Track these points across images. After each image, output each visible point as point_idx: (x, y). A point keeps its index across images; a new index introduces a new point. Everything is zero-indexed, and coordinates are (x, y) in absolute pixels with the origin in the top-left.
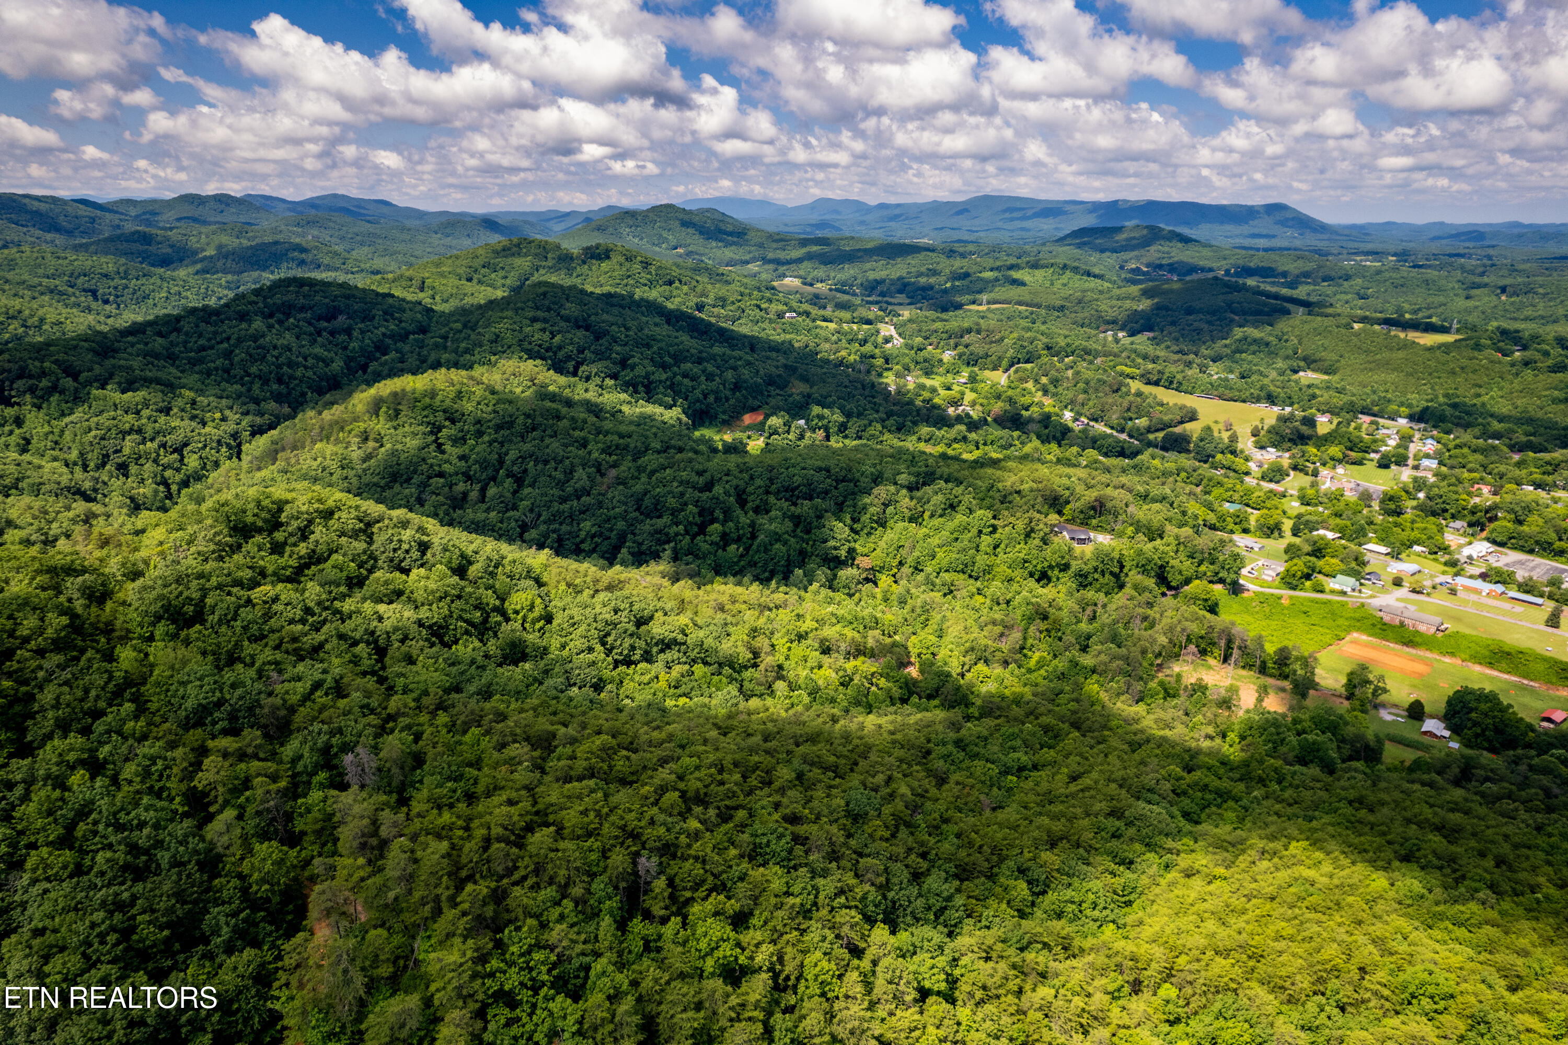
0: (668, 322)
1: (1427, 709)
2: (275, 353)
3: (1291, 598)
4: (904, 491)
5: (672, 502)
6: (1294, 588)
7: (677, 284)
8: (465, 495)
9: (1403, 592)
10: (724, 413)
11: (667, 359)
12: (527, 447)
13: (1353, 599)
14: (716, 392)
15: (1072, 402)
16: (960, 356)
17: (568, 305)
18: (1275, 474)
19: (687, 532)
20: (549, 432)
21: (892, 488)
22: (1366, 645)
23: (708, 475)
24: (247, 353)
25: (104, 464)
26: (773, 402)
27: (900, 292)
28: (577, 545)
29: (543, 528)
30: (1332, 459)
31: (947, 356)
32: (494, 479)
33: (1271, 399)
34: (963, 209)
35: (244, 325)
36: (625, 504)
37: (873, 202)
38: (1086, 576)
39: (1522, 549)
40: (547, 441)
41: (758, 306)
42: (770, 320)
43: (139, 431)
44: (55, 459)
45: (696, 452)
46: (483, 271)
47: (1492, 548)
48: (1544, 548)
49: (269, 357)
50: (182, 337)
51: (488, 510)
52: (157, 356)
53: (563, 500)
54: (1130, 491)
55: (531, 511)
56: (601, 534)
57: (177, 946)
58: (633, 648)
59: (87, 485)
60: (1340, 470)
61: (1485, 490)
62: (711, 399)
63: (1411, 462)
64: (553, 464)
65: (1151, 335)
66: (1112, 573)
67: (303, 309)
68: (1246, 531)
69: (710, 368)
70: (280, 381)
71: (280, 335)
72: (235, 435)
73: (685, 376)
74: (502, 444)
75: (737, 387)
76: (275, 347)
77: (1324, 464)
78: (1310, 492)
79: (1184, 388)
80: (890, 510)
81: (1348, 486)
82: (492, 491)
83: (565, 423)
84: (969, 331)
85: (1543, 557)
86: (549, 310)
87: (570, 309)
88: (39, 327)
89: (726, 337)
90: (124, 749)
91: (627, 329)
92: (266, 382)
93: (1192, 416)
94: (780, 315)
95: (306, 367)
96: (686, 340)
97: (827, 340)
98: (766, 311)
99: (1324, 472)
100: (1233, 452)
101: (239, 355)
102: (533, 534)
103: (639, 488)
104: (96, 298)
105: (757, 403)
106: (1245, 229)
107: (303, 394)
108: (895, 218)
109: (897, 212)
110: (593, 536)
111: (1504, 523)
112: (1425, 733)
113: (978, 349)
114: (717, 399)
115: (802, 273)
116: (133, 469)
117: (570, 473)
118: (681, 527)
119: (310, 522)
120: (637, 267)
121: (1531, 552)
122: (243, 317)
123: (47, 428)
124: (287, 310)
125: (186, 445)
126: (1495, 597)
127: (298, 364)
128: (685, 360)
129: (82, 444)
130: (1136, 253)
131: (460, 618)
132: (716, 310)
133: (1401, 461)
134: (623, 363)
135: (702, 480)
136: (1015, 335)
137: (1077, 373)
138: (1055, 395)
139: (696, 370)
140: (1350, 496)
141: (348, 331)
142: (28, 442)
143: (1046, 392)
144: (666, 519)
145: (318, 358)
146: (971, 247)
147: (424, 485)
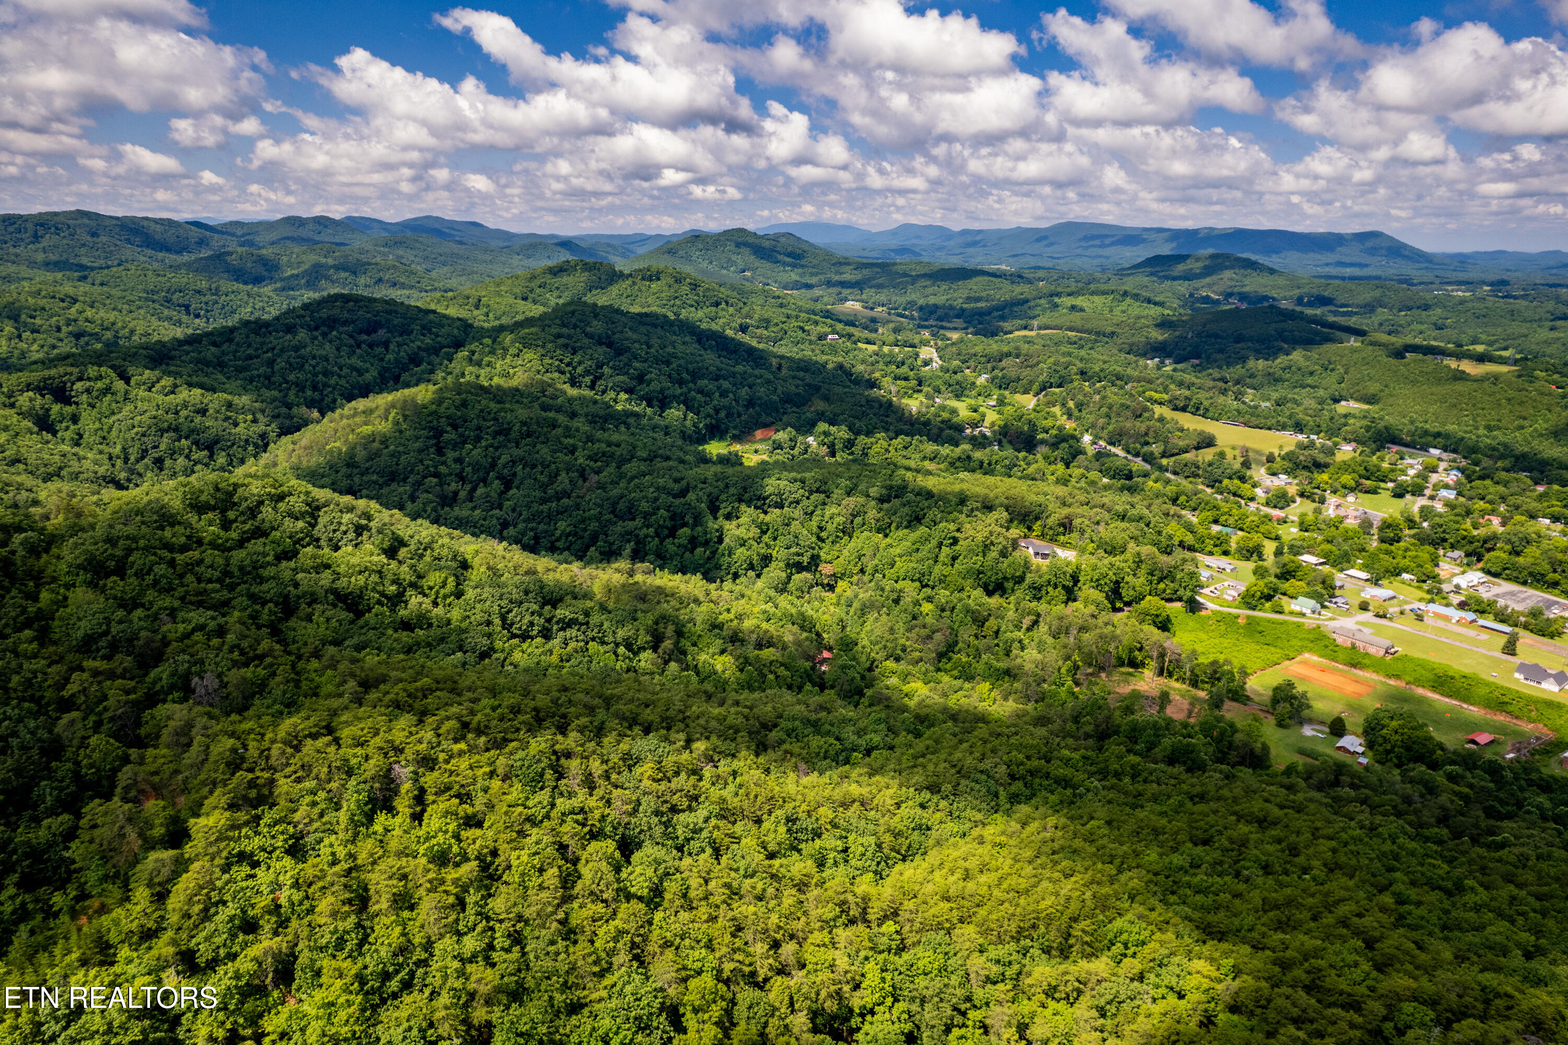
0: (699, 342)
1: (1348, 726)
2: (313, 362)
3: (1248, 617)
4: (873, 503)
5: (645, 506)
6: (1253, 608)
7: (723, 305)
8: (456, 493)
9: (1368, 616)
10: (735, 428)
11: (685, 375)
12: (517, 452)
13: (1309, 622)
14: (728, 408)
15: (1093, 426)
16: (993, 379)
17: (595, 323)
18: (1281, 500)
19: (657, 535)
20: (542, 439)
21: (861, 500)
22: (1314, 666)
23: (684, 483)
24: (288, 362)
25: (143, 458)
26: (785, 418)
27: (958, 316)
28: (552, 543)
29: (521, 526)
30: (1344, 487)
31: (982, 380)
32: (484, 481)
33: (1299, 427)
34: (1041, 236)
35: (289, 337)
36: (601, 506)
37: (956, 228)
38: (1039, 589)
39: (1516, 580)
40: (538, 447)
41: (802, 329)
42: (811, 342)
43: (176, 430)
44: (101, 452)
45: (682, 461)
46: (538, 291)
47: (1486, 578)
48: (1536, 579)
49: (307, 367)
50: (233, 347)
51: (474, 509)
52: (208, 364)
53: (543, 501)
54: (1109, 511)
55: (514, 510)
56: (575, 534)
57: (11, 809)
58: (531, 624)
59: (123, 475)
60: (1351, 498)
61: (1496, 521)
62: (722, 414)
63: (1428, 492)
64: (540, 468)
65: (1197, 362)
66: (1064, 587)
67: (346, 323)
68: (1226, 553)
69: (726, 384)
70: (315, 388)
71: (321, 345)
72: (263, 436)
73: (701, 391)
74: (497, 449)
75: (750, 403)
76: (314, 357)
77: (1334, 492)
78: (1311, 517)
79: (1210, 414)
80: (858, 520)
81: (1352, 513)
82: (480, 491)
83: (559, 431)
84: (1008, 355)
85: (1536, 588)
86: (575, 327)
87: (597, 327)
88: (129, 338)
89: (754, 356)
90: (14, 664)
91: (649, 347)
92: (302, 389)
93: (1208, 442)
94: (822, 337)
95: (340, 376)
96: (710, 359)
97: (863, 362)
98: (808, 333)
99: (1332, 500)
100: (1243, 479)
101: (280, 364)
102: (511, 531)
103: (616, 492)
104: (188, 313)
105: (770, 419)
106: (1331, 257)
107: (334, 401)
108: (974, 244)
109: (978, 238)
110: (569, 535)
111: (1500, 555)
112: (1339, 748)
113: (1012, 373)
114: (728, 415)
115: (864, 297)
116: (168, 463)
117: (554, 476)
118: (651, 530)
119: (261, 503)
120: (685, 289)
121: (1524, 583)
122: (290, 329)
123: (97, 425)
124: (332, 323)
125: (217, 442)
126: (1464, 625)
127: (333, 373)
128: (702, 377)
129: (126, 440)
130: (1208, 280)
131: (374, 590)
132: (759, 331)
133: (1418, 491)
134: (640, 378)
135: (677, 487)
136: (1052, 360)
137: (1104, 398)
138: (1078, 418)
139: (712, 386)
140: (1351, 523)
141: (386, 345)
142: (81, 436)
143: (1070, 415)
144: (638, 522)
145: (353, 368)
146: (1041, 274)
147: (419, 484)
